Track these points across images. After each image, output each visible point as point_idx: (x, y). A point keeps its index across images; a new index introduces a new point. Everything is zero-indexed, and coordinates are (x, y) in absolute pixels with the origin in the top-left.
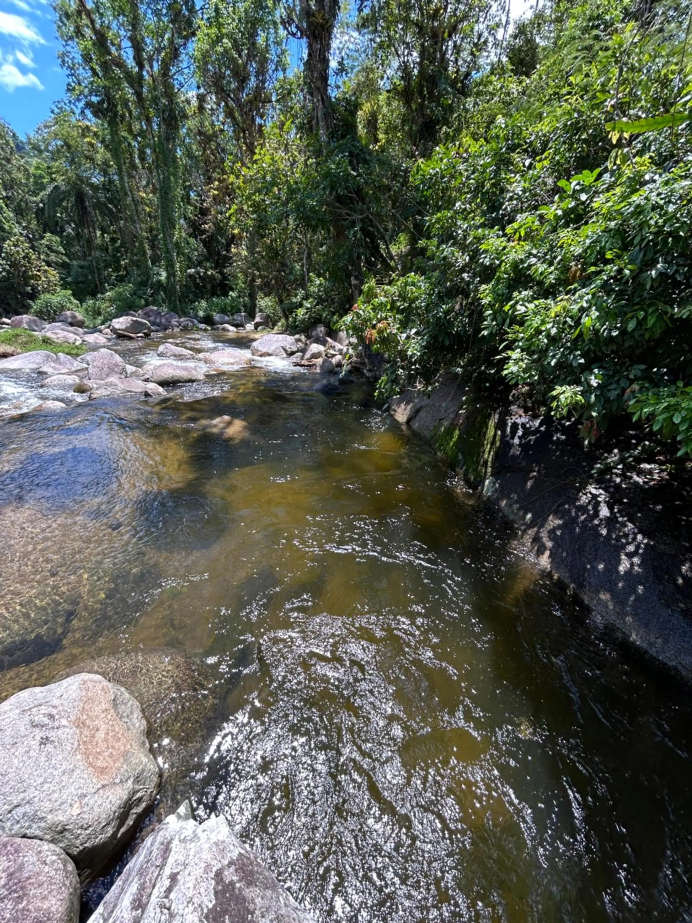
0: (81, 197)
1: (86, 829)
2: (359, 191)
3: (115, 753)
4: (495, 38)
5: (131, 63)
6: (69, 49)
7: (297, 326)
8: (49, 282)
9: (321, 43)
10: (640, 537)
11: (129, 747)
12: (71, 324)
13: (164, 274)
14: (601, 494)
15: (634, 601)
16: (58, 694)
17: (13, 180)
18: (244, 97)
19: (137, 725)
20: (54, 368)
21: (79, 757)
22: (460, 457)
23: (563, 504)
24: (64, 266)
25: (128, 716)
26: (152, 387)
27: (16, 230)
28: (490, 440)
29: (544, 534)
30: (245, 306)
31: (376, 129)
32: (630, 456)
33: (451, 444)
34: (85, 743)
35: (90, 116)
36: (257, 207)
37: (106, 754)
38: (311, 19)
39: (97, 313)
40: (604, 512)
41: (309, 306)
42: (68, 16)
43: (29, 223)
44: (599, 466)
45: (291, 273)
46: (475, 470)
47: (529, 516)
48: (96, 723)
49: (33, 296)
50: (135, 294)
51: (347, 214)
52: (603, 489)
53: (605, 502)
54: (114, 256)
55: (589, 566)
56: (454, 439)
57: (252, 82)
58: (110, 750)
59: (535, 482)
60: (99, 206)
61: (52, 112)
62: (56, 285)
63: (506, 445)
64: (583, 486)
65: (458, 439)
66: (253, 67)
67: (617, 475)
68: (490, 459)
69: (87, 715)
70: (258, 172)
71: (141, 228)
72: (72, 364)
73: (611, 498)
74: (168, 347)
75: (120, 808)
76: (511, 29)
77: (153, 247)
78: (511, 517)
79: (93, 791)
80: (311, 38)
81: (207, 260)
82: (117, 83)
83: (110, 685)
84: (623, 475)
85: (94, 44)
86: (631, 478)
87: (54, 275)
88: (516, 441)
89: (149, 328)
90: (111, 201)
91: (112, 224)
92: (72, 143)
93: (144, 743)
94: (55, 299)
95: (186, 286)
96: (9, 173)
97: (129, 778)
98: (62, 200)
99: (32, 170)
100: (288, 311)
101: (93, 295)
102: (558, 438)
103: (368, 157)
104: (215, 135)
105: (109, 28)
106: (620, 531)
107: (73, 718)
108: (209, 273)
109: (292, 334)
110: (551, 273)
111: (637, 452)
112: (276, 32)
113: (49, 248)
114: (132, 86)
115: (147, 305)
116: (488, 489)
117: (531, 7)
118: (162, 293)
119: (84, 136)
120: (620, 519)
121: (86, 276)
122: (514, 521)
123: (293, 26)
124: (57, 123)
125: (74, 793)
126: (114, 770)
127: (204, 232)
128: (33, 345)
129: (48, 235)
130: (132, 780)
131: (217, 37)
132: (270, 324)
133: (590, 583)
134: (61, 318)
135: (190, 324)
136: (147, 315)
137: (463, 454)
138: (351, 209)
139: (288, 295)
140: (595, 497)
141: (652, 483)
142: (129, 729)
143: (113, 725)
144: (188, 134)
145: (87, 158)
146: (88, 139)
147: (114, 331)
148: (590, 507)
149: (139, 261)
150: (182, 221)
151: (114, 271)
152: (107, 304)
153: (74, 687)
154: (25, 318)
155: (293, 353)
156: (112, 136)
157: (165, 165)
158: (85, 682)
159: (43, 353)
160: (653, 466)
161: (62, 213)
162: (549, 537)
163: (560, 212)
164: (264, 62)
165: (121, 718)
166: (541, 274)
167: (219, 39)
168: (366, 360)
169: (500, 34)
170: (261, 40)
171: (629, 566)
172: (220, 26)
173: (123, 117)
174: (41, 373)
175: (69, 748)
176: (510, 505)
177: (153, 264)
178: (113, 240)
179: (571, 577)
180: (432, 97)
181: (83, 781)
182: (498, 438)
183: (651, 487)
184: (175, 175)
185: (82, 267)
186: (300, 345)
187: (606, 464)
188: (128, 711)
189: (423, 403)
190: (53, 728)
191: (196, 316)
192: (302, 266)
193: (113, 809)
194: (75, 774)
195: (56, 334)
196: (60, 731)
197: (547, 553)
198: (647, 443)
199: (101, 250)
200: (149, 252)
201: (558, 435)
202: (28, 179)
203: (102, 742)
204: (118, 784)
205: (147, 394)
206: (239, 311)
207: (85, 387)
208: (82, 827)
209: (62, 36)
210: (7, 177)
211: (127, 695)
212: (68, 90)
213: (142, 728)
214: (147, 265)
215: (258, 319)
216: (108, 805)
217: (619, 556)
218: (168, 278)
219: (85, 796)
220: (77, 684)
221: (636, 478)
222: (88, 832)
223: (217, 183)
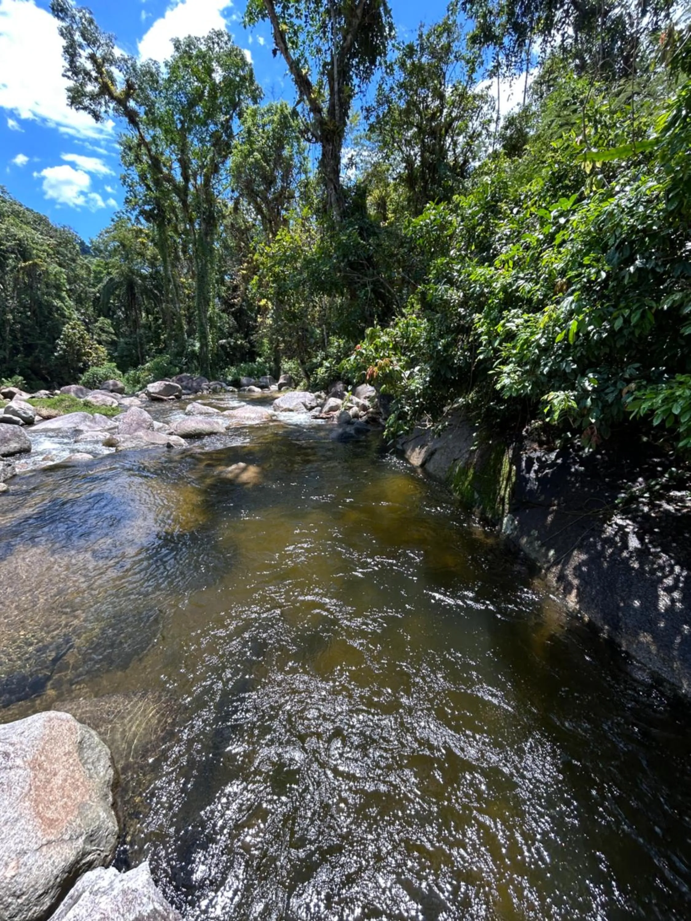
0: (131, 285)
1: (19, 897)
2: (369, 259)
3: (70, 804)
4: (488, 131)
5: (179, 179)
6: (129, 172)
7: (317, 384)
8: (99, 357)
9: (333, 145)
10: (677, 569)
11: (88, 798)
12: (112, 391)
13: (198, 345)
14: (628, 525)
15: (680, 644)
16: (19, 731)
17: (76, 276)
18: (270, 197)
19: (102, 774)
20: (89, 427)
21: (27, 804)
22: (476, 496)
23: (588, 537)
24: (113, 343)
25: (93, 763)
26: (174, 439)
27: (75, 316)
28: (506, 476)
29: (569, 572)
30: (270, 369)
31: (385, 210)
32: (657, 484)
33: (466, 483)
34: (37, 788)
35: (143, 221)
36: (277, 278)
37: (59, 804)
38: (325, 127)
39: (137, 381)
40: (634, 543)
41: (328, 365)
42: (130, 149)
43: (87, 309)
44: (623, 495)
45: (312, 337)
46: (492, 508)
47: (552, 552)
48: (55, 766)
49: (82, 371)
50: (171, 363)
51: (358, 278)
52: (630, 519)
53: (634, 533)
54: (156, 332)
55: (622, 605)
56: (470, 478)
57: (279, 183)
58: (65, 800)
59: (555, 517)
60: (145, 291)
61: (113, 220)
62: (104, 360)
63: (522, 480)
64: (608, 518)
65: (473, 478)
66: (279, 173)
67: (644, 504)
68: (507, 496)
69: (46, 756)
70: (279, 250)
71: (180, 308)
72: (106, 423)
73: (640, 529)
74: (196, 406)
75: (63, 872)
76: (502, 123)
77: (189, 323)
78: (533, 556)
79: (36, 847)
80: (325, 141)
81: (238, 331)
82: (166, 194)
83: (78, 725)
84: (651, 504)
85: (149, 166)
86: (660, 506)
87: (103, 351)
88: (532, 475)
89: (180, 391)
90: (156, 287)
91: (156, 306)
92: (127, 243)
93: (106, 796)
94: (101, 371)
95: (217, 355)
96: (73, 270)
97: (81, 835)
98: (116, 289)
99: (93, 268)
100: (310, 371)
101: (135, 366)
102: (576, 470)
103: (377, 231)
104: (248, 229)
105: (162, 154)
106: (654, 563)
107: (29, 758)
108: (239, 342)
109: (313, 392)
110: (538, 290)
111: (664, 480)
112: (299, 145)
113: (102, 329)
114: (178, 195)
115: (181, 372)
116: (507, 527)
117: (518, 105)
118: (195, 361)
119: (137, 237)
120: (652, 550)
121: (130, 350)
122: (536, 560)
123: (309, 134)
124: (115, 229)
125: (13, 848)
126: (65, 824)
127: (233, 305)
128: (75, 408)
129: (102, 318)
130: (84, 837)
131: (249, 151)
132: (293, 385)
133: (626, 624)
134: (104, 386)
135: (219, 387)
136: (180, 381)
137: (479, 492)
138: (362, 274)
139: (310, 357)
140: (621, 528)
141: (685, 510)
142: (91, 777)
143: (73, 771)
144: (225, 231)
145: (139, 254)
146: (140, 240)
147: (148, 394)
148: (617, 539)
149: (176, 335)
150: (216, 300)
151: (154, 345)
152: (147, 373)
153: (38, 725)
154: (73, 387)
155: (312, 408)
156: (160, 235)
157: (203, 255)
158: (50, 720)
159: (81, 414)
160: (684, 493)
161: (114, 300)
162: (574, 574)
163: (541, 237)
164: (288, 169)
165: (84, 764)
166: (529, 292)
167: (251, 152)
168: (382, 410)
169: (492, 127)
170: (286, 153)
171: (669, 603)
172: (251, 143)
173: (170, 221)
174: (76, 431)
175: (18, 793)
176: (530, 543)
177: (189, 336)
178: (156, 319)
179: (604, 618)
180: (434, 181)
181: (25, 834)
182: (513, 473)
183: (684, 514)
184: (212, 263)
185: (126, 343)
186: (319, 401)
187: (631, 493)
188: (95, 757)
189: (437, 446)
190: (6, 768)
191: (225, 381)
192: (322, 330)
193: (55, 872)
194: (19, 824)
195: (96, 397)
196: (13, 772)
197: (574, 592)
198: (673, 469)
199: (145, 328)
200: (186, 327)
201: (577, 467)
202: (89, 275)
203: (58, 788)
204: (66, 841)
205: (169, 446)
206: (265, 374)
207: (114, 442)
208: (13, 895)
209: (125, 163)
210: (71, 274)
211: (97, 739)
212: (126, 202)
213: (107, 778)
214: (183, 339)
215: (281, 381)
216: (48, 867)
217: (656, 591)
218: (201, 348)
219: (25, 853)
220: (41, 721)
221: (666, 506)
222: (20, 901)
223: (246, 264)
